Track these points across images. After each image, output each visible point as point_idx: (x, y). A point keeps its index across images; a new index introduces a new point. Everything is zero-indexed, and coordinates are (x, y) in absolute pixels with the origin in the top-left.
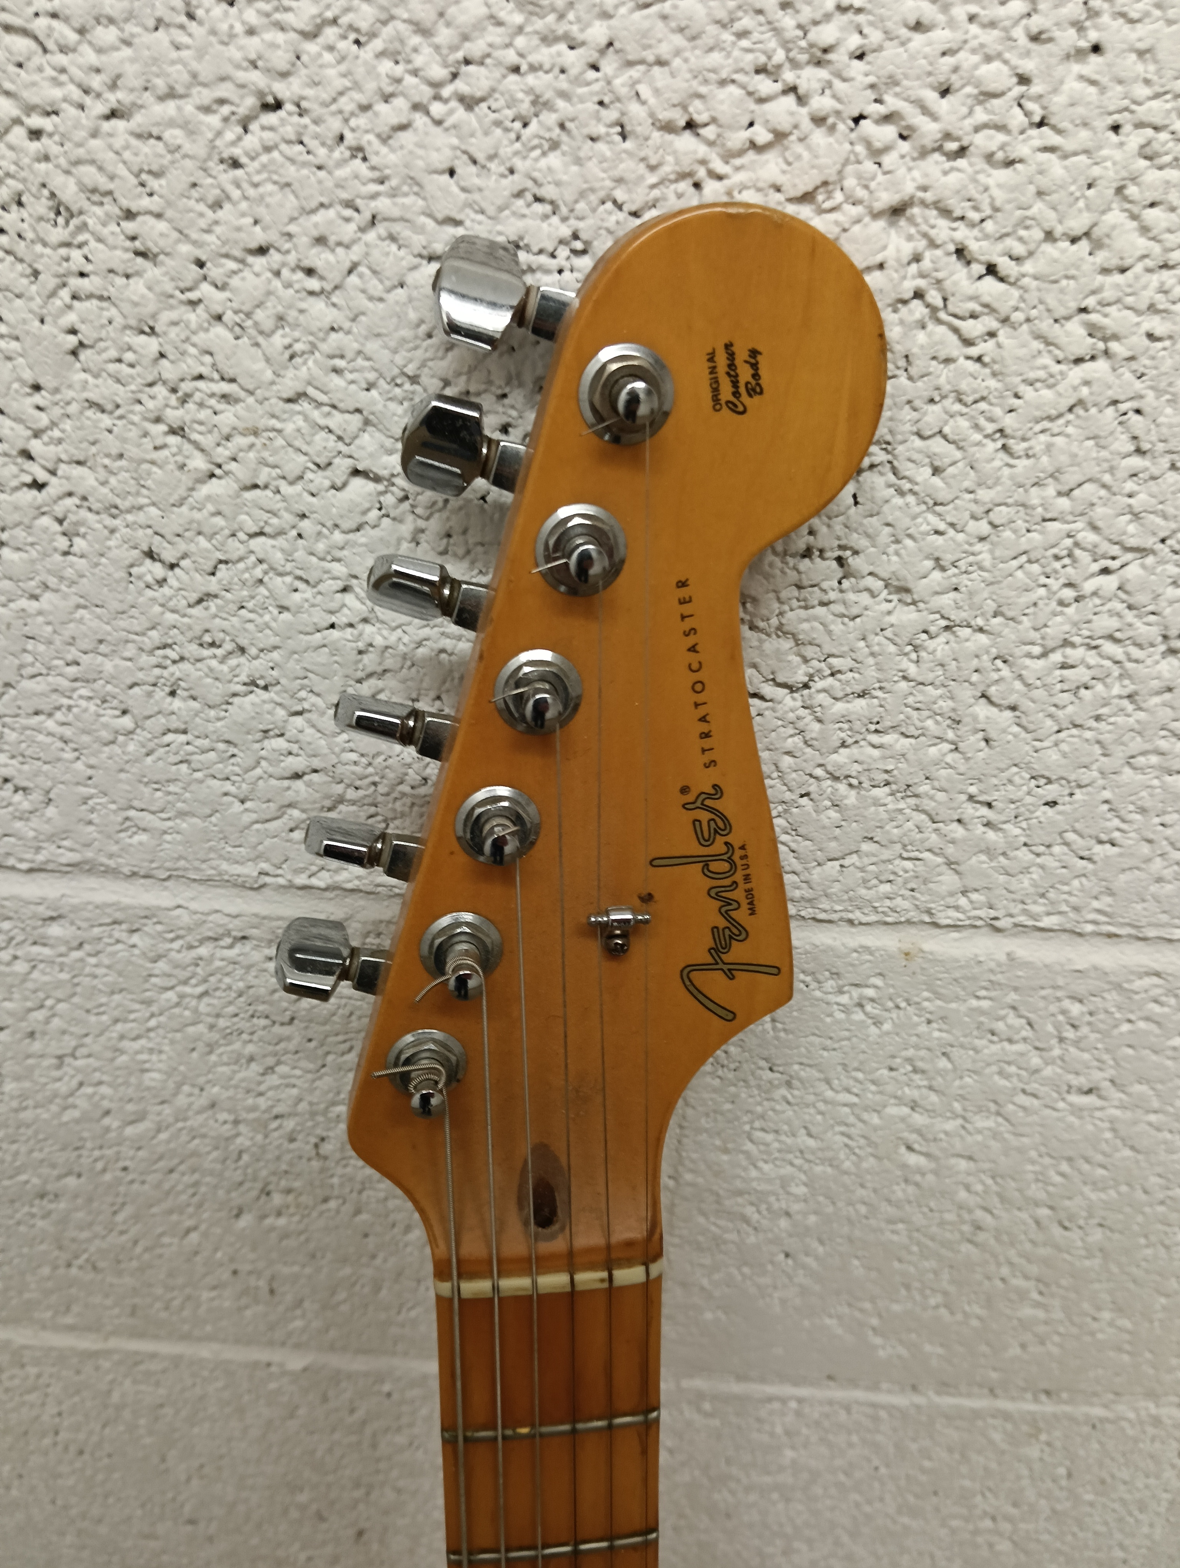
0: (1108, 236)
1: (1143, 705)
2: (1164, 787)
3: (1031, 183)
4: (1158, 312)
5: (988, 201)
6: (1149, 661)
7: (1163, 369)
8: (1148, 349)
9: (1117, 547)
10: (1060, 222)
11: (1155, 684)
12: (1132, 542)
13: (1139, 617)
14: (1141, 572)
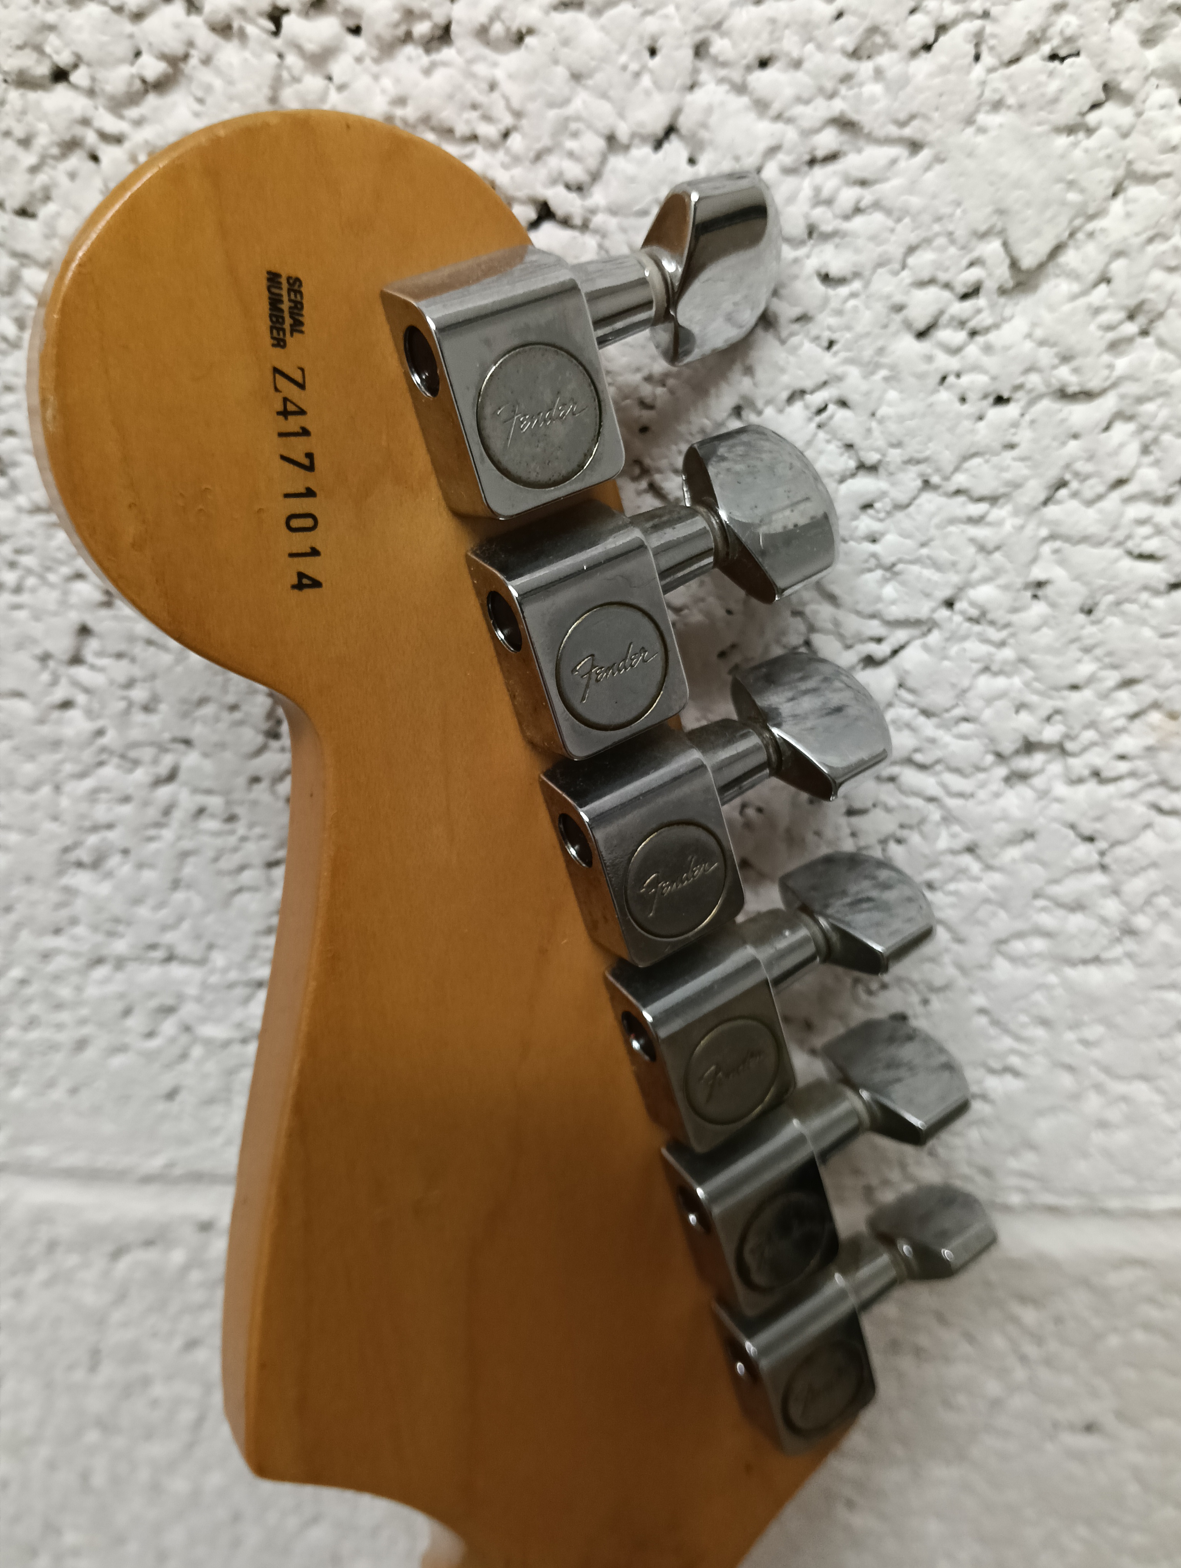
0: (704, 125)
1: (996, 862)
2: (1069, 986)
3: (556, 62)
4: (826, 237)
5: (501, 104)
6: (982, 794)
7: (860, 328)
8: (826, 300)
9: (875, 623)
10: (621, 115)
11: (1002, 829)
12: (895, 612)
13: (945, 726)
14: (925, 657)
